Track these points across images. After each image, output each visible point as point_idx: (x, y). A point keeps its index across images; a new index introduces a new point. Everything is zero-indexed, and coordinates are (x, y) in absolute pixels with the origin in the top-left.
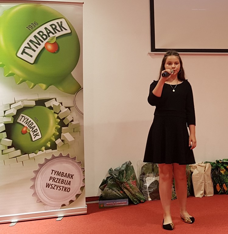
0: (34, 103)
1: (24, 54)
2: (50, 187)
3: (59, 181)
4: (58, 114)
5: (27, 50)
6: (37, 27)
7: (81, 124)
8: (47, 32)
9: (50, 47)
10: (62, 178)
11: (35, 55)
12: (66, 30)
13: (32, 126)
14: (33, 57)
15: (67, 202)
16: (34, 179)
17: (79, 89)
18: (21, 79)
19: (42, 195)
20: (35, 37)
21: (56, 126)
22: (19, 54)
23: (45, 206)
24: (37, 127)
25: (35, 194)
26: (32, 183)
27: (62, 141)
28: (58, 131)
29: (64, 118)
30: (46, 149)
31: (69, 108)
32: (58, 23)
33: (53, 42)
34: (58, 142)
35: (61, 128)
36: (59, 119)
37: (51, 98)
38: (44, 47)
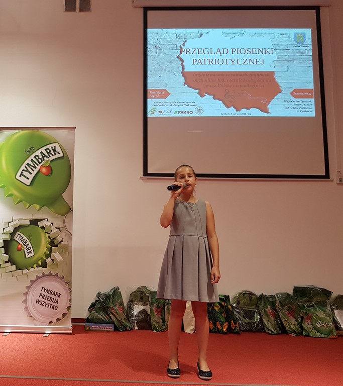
0: (28, 223)
1: (22, 176)
2: (40, 303)
3: (48, 298)
4: (49, 234)
5: (24, 173)
6: (34, 151)
7: (69, 245)
8: (42, 156)
9: (44, 170)
10: (51, 296)
11: (31, 177)
12: (59, 154)
13: (26, 244)
14: (29, 179)
15: (54, 320)
16: (26, 294)
17: (70, 210)
18: (18, 200)
19: (32, 310)
21: (47, 245)
22: (18, 177)
23: (35, 321)
24: (30, 245)
25: (26, 308)
26: (24, 298)
27: (52, 260)
28: (48, 250)
29: (54, 238)
30: (37, 267)
31: (59, 229)
32: (52, 147)
33: (47, 165)
34: (48, 260)
35: (51, 248)
36: (50, 238)
37: (44, 218)
38: (39, 170)
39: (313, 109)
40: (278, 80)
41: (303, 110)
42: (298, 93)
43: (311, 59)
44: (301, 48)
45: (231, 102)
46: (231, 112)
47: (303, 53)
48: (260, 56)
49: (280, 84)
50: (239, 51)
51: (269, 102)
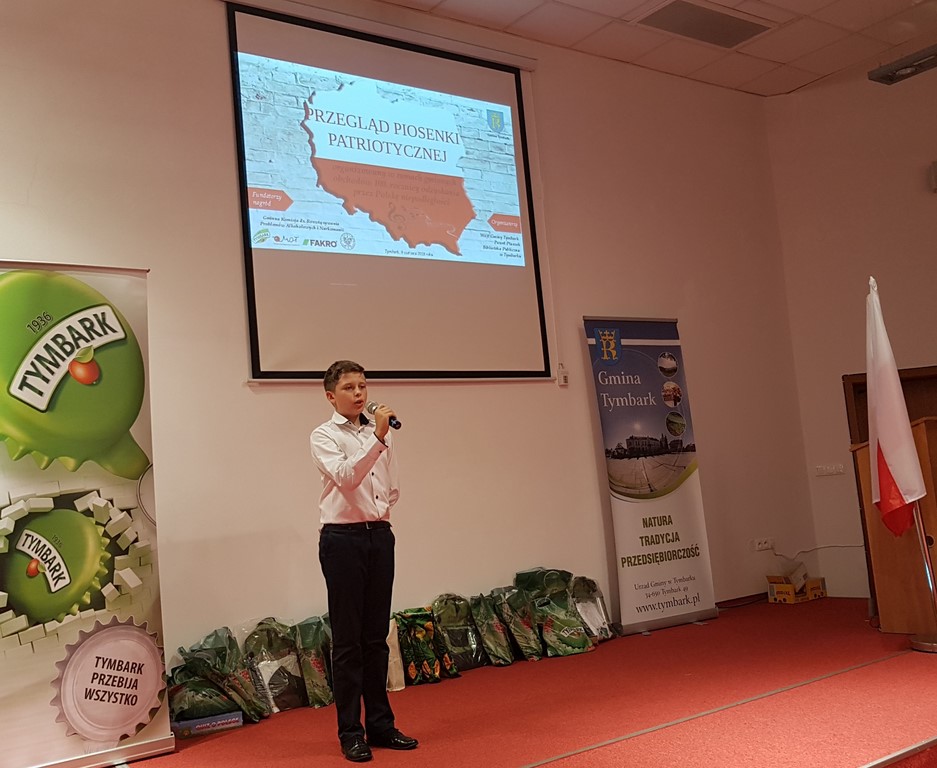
0: (50, 504)
1: (25, 388)
2: (95, 696)
3: (114, 681)
4: (104, 526)
5: (31, 380)
6: (50, 324)
7: (152, 548)
8: (73, 336)
9: (80, 371)
10: (120, 674)
11: (48, 390)
12: (114, 331)
13: (49, 557)
14: (45, 395)
15: (130, 730)
16: (58, 682)
17: (148, 465)
18: (21, 448)
19: (76, 717)
20: (47, 347)
21: (102, 554)
22: (14, 390)
23: (86, 743)
24: (59, 560)
25: (62, 717)
26: (53, 692)
27: (117, 587)
28: (106, 566)
29: (119, 536)
30: (81, 610)
31: (128, 511)
33: (87, 359)
34: (108, 590)
35: (112, 559)
36: (108, 536)
37: (88, 488)
38: (68, 372)
39: (522, 253)
40: (469, 194)
41: (509, 252)
42: (499, 221)
43: (513, 162)
44: (497, 140)
45: (400, 228)
46: (400, 249)
47: (501, 150)
48: (440, 145)
49: (473, 202)
50: (407, 131)
51: (458, 234)
